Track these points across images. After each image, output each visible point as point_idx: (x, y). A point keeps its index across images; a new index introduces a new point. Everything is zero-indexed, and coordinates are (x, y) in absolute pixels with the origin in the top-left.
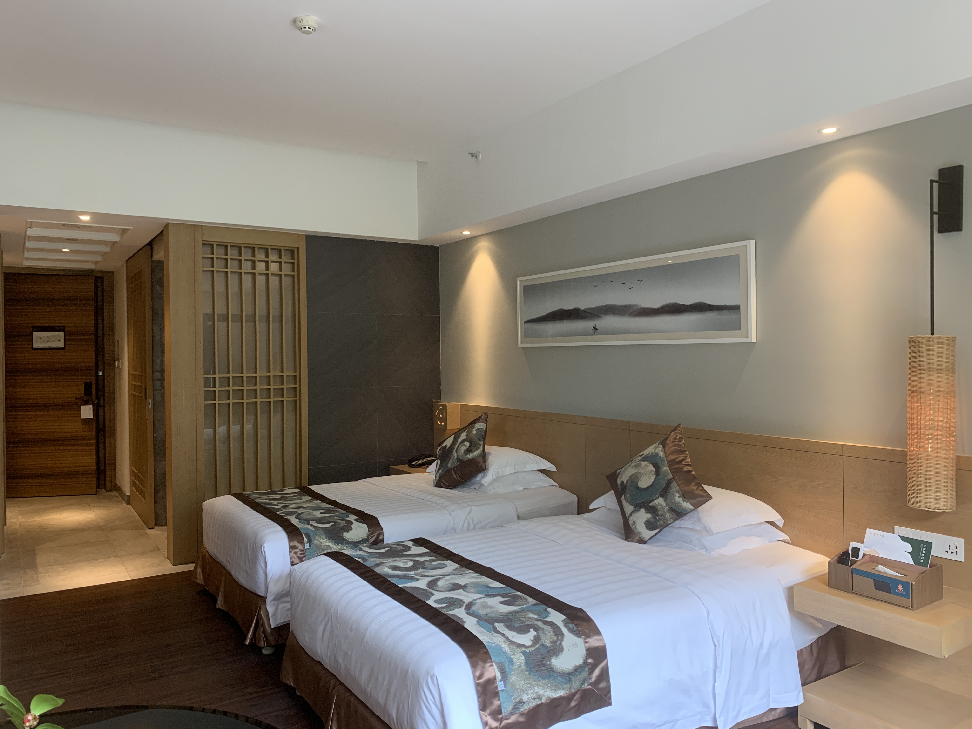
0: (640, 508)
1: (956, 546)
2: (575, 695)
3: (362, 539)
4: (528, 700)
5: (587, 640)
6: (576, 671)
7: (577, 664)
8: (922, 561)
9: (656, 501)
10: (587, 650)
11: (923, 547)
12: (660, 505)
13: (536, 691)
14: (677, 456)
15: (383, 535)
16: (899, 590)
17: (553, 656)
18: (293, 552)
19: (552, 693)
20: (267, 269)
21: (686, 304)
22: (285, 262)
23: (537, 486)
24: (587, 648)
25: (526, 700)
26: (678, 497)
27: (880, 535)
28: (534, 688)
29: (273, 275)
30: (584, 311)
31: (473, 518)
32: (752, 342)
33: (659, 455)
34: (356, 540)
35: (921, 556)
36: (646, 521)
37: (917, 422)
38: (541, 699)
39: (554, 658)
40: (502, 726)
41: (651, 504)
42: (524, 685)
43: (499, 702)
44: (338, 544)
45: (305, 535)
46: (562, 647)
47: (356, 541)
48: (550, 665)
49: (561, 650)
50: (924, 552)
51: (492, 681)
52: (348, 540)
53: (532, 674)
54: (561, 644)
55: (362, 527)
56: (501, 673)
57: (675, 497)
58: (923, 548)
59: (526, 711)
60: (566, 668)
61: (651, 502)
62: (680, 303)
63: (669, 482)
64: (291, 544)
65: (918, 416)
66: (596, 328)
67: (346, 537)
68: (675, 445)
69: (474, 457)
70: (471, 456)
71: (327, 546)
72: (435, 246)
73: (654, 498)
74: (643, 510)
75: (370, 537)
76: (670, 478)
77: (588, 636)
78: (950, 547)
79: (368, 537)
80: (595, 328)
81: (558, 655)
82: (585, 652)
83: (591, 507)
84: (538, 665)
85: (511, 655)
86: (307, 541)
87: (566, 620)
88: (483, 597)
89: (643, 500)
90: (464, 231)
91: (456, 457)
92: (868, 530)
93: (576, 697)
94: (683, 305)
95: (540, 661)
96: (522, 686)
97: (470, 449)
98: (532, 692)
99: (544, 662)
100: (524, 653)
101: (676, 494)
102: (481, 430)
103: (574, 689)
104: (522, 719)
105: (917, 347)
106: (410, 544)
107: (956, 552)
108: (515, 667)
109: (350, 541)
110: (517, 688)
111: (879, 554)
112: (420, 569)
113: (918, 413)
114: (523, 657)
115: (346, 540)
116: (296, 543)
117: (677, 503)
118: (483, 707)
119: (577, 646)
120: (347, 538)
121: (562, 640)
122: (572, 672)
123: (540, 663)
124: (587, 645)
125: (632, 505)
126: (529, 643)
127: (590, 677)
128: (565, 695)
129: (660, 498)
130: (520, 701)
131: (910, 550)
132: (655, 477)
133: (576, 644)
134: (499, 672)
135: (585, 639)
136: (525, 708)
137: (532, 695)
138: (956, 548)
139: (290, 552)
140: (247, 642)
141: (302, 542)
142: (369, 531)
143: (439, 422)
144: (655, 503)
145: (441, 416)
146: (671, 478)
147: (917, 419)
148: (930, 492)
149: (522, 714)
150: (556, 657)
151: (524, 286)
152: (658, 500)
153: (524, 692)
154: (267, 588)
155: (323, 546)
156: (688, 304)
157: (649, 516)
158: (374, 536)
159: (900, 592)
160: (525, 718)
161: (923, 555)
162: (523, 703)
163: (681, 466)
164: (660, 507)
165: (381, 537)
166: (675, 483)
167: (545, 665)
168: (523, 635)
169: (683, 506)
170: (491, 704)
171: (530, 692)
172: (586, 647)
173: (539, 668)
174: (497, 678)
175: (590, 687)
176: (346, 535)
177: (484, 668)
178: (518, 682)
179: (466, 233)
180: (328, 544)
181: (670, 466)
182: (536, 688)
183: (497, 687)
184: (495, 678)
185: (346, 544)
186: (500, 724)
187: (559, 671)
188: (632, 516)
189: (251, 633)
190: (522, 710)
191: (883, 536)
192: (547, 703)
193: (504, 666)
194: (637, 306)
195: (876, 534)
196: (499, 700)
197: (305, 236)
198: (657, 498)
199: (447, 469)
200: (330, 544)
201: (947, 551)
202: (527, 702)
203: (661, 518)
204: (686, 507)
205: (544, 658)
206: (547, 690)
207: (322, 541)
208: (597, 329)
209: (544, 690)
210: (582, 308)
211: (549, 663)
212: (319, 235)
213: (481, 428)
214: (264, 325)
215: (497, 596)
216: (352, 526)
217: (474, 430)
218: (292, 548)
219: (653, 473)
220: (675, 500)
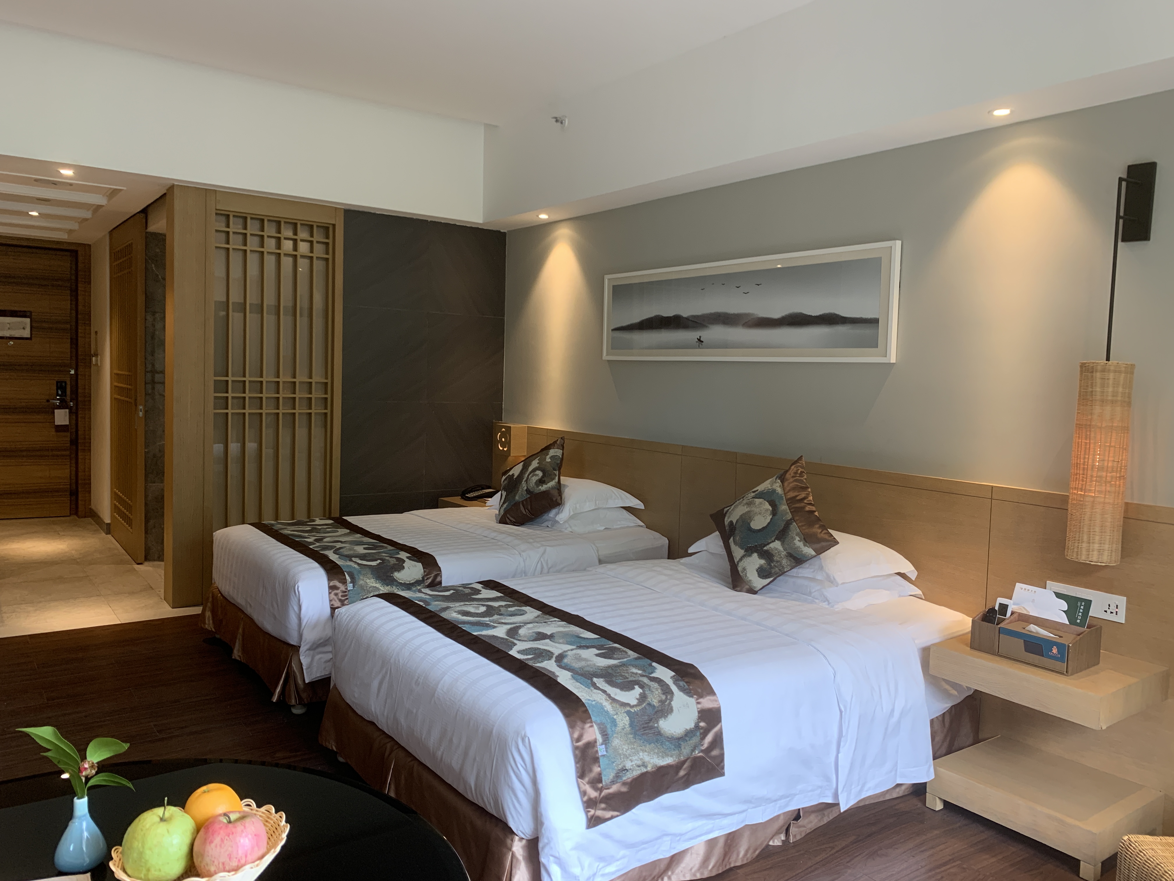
0: (752, 553)
1: (1117, 606)
2: (684, 764)
3: (415, 580)
4: (632, 767)
5: (699, 701)
6: (686, 735)
7: (688, 728)
8: (1078, 621)
9: (772, 545)
10: (699, 712)
11: (1081, 605)
12: (776, 549)
13: (641, 757)
14: (798, 494)
15: (441, 577)
16: (1053, 653)
17: (661, 718)
18: (333, 593)
19: (659, 760)
20: (295, 248)
21: (813, 315)
22: (318, 242)
23: (621, 526)
24: (699, 710)
25: (629, 768)
26: (799, 540)
27: (1032, 591)
28: (638, 754)
29: (303, 257)
30: (687, 319)
31: (547, 560)
32: (891, 362)
33: (777, 492)
34: (409, 581)
35: (1078, 615)
36: (759, 568)
37: (1084, 462)
38: (646, 767)
39: (662, 720)
40: (601, 796)
41: (765, 548)
42: (628, 749)
43: (599, 769)
44: (387, 586)
45: (348, 574)
46: (672, 707)
47: (408, 583)
48: (657, 727)
49: (670, 710)
50: (1081, 611)
51: (591, 745)
52: (399, 581)
53: (637, 737)
54: (670, 704)
55: (415, 566)
56: (603, 735)
57: (795, 541)
58: (1080, 607)
59: (629, 780)
60: (675, 732)
61: (765, 546)
62: (806, 313)
63: (788, 524)
64: (332, 584)
65: (1085, 454)
66: (701, 339)
67: (397, 578)
68: (796, 481)
69: (547, 489)
70: (544, 488)
71: (374, 587)
72: (502, 231)
73: (770, 542)
74: (755, 555)
75: (425, 579)
76: (789, 518)
77: (701, 696)
78: (1109, 605)
79: (423, 578)
80: (699, 340)
81: (667, 717)
82: (697, 714)
83: (691, 550)
84: (643, 728)
85: (614, 715)
86: (350, 580)
87: (675, 677)
88: (575, 649)
89: (756, 544)
90: (540, 214)
91: (525, 488)
92: (1018, 585)
93: (685, 766)
94: (809, 316)
95: (646, 723)
96: (626, 751)
97: (543, 479)
98: (636, 758)
99: (651, 724)
100: (628, 713)
101: (796, 537)
102: (556, 457)
103: (683, 756)
104: (624, 789)
105: (1089, 374)
106: (479, 587)
107: (1117, 612)
108: (619, 729)
109: (401, 583)
110: (620, 754)
111: (1029, 613)
112: (496, 615)
113: (1085, 451)
114: (628, 718)
115: (397, 581)
116: (336, 583)
117: (796, 548)
118: (581, 774)
119: (688, 707)
120: (399, 579)
121: (671, 700)
122: (682, 737)
123: (646, 725)
124: (699, 706)
125: (742, 549)
126: (634, 702)
127: (702, 743)
128: (673, 763)
129: (776, 541)
130: (622, 768)
131: (1066, 608)
132: (771, 517)
133: (687, 704)
134: (600, 734)
135: (697, 699)
136: (628, 777)
137: (636, 762)
138: (1117, 608)
139: (330, 593)
140: (275, 699)
141: (344, 582)
142: (424, 572)
143: (501, 447)
144: (770, 547)
145: (503, 440)
146: (791, 519)
147: (1084, 458)
148: (1093, 543)
149: (624, 784)
150: (665, 719)
151: (613, 286)
152: (774, 543)
153: (628, 758)
154: (301, 636)
155: (369, 588)
156: (816, 315)
157: (762, 562)
158: (430, 577)
159: (1053, 655)
160: (628, 788)
161: (1080, 614)
162: (626, 771)
163: (802, 504)
164: (776, 551)
165: (438, 579)
166: (796, 524)
167: (652, 728)
168: (627, 693)
169: (804, 551)
170: (591, 771)
171: (634, 758)
172: (698, 708)
173: (645, 730)
174: (597, 741)
175: (701, 754)
176: (397, 575)
177: (583, 729)
178: (621, 747)
179: (543, 216)
180: (375, 585)
181: (789, 505)
182: (641, 754)
183: (597, 751)
184: (595, 741)
185: (397, 586)
186: (600, 794)
187: (668, 735)
188: (742, 562)
189: (280, 687)
190: (624, 778)
191: (1035, 592)
192: (652, 771)
193: (606, 727)
194: (753, 314)
195: (1027, 590)
196: (599, 766)
197: (343, 210)
198: (773, 542)
199: (514, 502)
200: (378, 585)
201: (1106, 611)
202: (630, 769)
203: (776, 565)
204: (807, 553)
205: (651, 720)
206: (653, 757)
207: (368, 581)
208: (703, 342)
209: (650, 756)
210: (685, 315)
211: (656, 725)
212: (361, 210)
213: (557, 456)
214: (290, 318)
215: (591, 648)
216: (404, 565)
217: (548, 457)
218: (332, 588)
219: (769, 512)
220: (795, 544)
